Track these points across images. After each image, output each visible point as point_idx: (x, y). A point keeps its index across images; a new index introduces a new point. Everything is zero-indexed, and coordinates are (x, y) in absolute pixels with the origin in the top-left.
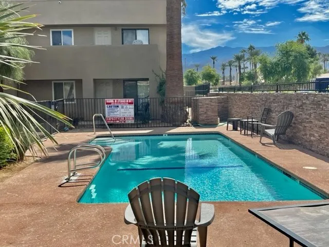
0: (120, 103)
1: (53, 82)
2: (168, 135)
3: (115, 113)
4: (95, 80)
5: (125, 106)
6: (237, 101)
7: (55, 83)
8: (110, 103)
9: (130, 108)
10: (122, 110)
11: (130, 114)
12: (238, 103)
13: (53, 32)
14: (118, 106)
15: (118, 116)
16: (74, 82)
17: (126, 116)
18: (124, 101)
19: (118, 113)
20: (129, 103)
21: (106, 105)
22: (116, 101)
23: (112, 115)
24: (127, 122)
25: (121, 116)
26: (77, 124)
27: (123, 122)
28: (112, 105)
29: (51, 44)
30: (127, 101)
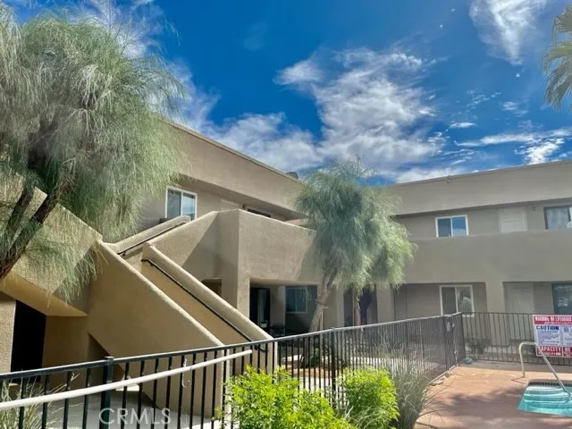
0: (561, 322)
1: (441, 287)
3: (553, 340)
4: (504, 283)
5: (570, 329)
7: (443, 288)
8: (542, 322)
10: (566, 335)
13: (439, 221)
14: (557, 328)
15: (559, 344)
16: (471, 286)
18: (569, 320)
19: (558, 339)
21: (535, 326)
22: (552, 319)
23: (547, 342)
25: (565, 345)
26: (481, 352)
27: (568, 356)
28: (546, 325)
29: (437, 236)
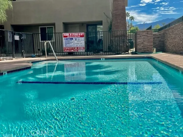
0: (74, 36)
1: (40, 27)
2: (105, 59)
3: (70, 44)
4: (64, 23)
5: (78, 39)
6: (170, 33)
8: (66, 37)
9: (81, 40)
10: (76, 42)
11: (81, 45)
12: (172, 35)
14: (72, 39)
15: (73, 46)
16: (53, 27)
17: (78, 46)
18: (77, 35)
19: (73, 44)
20: (81, 36)
21: (64, 38)
22: (71, 35)
23: (68, 45)
24: (79, 51)
25: (75, 46)
27: (76, 51)
28: (68, 37)
30: (79, 35)
